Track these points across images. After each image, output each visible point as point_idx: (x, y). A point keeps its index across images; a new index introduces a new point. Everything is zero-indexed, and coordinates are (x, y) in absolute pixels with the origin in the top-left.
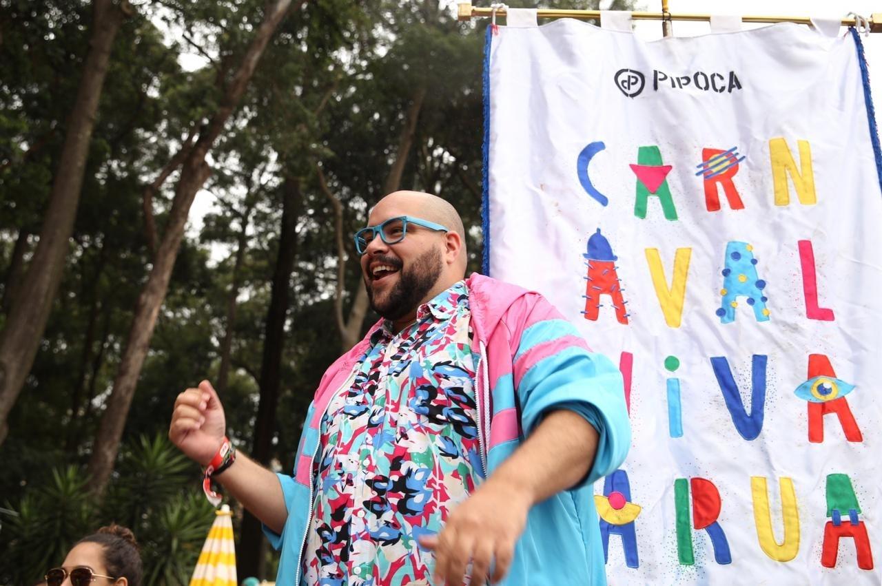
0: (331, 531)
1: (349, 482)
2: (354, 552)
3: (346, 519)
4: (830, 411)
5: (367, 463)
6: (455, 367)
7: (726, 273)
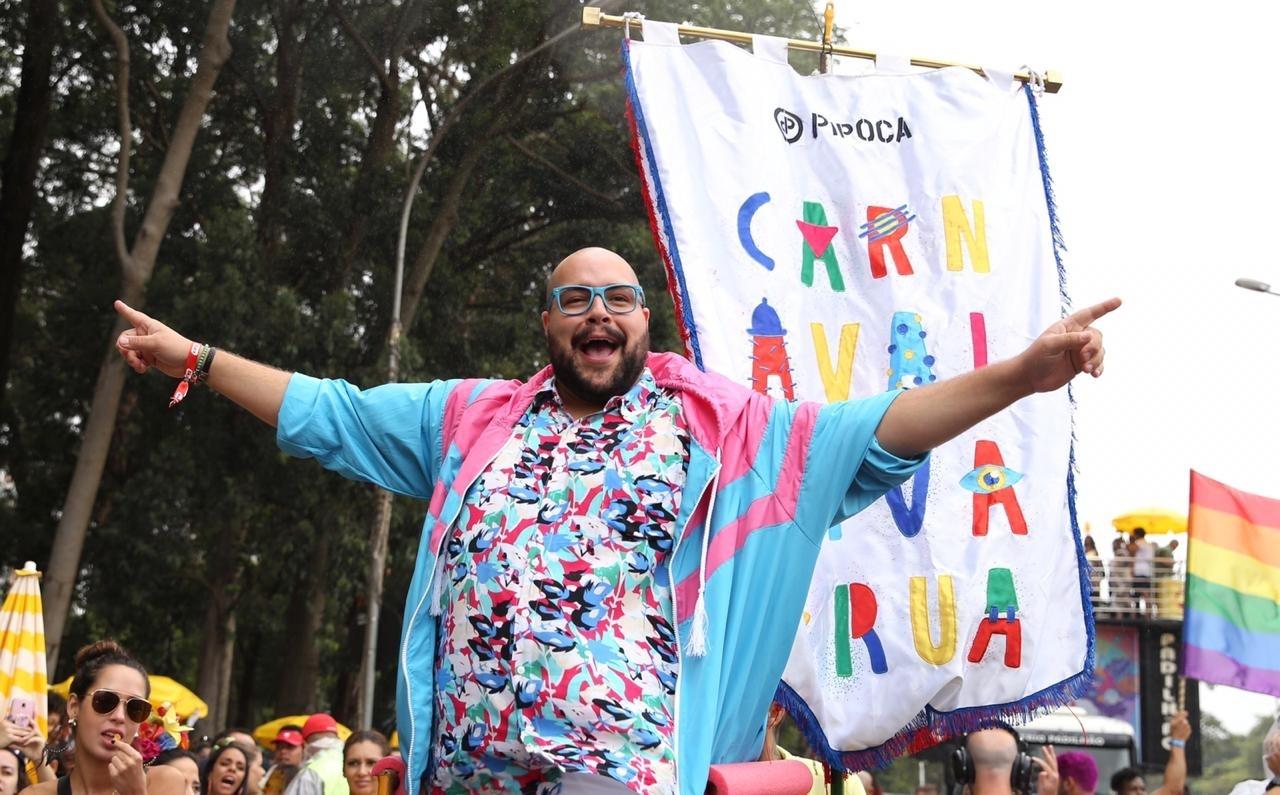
0: (491, 625)
1: (515, 579)
2: (518, 651)
3: (509, 617)
4: (995, 502)
5: (536, 562)
6: (658, 481)
7: (892, 349)
